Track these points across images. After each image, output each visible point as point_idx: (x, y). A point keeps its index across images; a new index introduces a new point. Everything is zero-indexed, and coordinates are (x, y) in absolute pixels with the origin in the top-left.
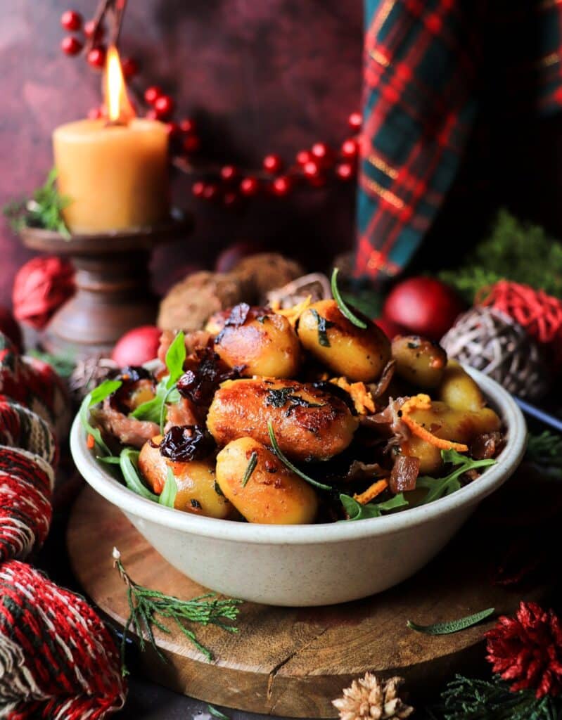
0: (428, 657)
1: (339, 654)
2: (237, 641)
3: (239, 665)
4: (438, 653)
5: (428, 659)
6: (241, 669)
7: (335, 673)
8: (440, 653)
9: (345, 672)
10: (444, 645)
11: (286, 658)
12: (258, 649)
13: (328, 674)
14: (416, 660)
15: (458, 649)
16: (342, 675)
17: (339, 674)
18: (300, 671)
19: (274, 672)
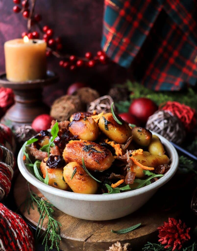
0: (139, 236)
1: (108, 235)
2: (73, 230)
3: (74, 238)
4: (142, 234)
5: (138, 237)
6: (74, 239)
7: (106, 241)
8: (143, 235)
9: (110, 241)
10: (144, 232)
11: (90, 236)
12: (80, 233)
13: (104, 241)
14: (134, 237)
15: (149, 233)
16: (109, 242)
17: (108, 242)
18: (94, 241)
19: (86, 241)
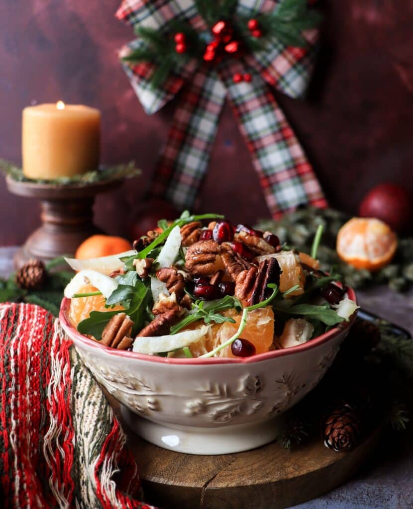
0: (304, 472)
1: (246, 473)
2: (179, 468)
3: (181, 483)
4: (311, 469)
5: (304, 473)
6: (183, 485)
7: (245, 485)
8: (312, 469)
9: (252, 484)
10: (313, 464)
11: (212, 477)
12: (193, 473)
13: (241, 485)
14: (297, 474)
15: (323, 466)
16: (251, 486)
17: (248, 485)
18: (222, 485)
19: (205, 486)
